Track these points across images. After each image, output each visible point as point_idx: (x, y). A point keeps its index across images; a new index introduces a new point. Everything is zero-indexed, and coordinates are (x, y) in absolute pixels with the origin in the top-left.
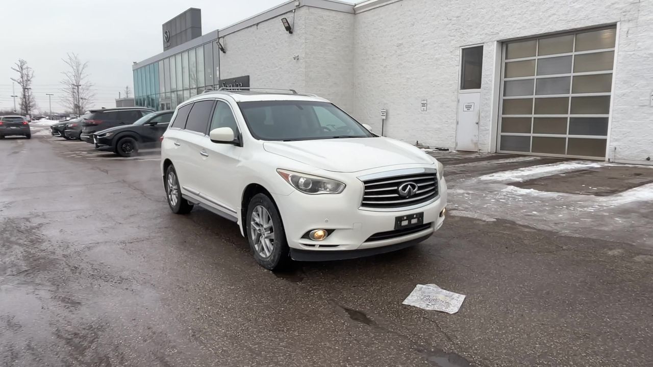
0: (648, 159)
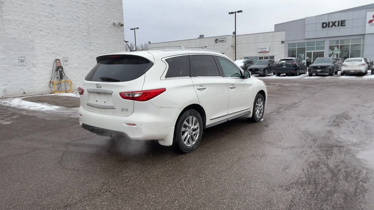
0: (24, 93)
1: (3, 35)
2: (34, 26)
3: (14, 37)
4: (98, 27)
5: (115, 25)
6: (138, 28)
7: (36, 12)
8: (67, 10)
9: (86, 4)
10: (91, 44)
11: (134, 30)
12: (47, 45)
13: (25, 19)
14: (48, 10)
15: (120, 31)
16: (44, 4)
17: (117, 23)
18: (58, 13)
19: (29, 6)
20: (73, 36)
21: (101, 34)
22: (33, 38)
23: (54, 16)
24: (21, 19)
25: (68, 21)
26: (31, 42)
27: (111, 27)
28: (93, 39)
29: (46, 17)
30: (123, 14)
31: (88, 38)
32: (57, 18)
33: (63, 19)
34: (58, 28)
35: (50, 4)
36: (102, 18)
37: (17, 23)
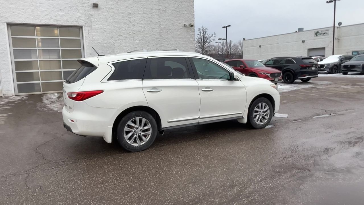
1: (92, 41)
2: (115, 32)
3: (100, 42)
4: (170, 29)
5: (185, 26)
6: (230, 26)
7: (117, 21)
8: (142, 17)
9: (159, 10)
10: (162, 44)
11: (226, 28)
12: (125, 48)
13: (108, 27)
14: (127, 18)
15: (190, 32)
16: (123, 13)
17: (187, 24)
18: (134, 20)
19: (111, 16)
20: (147, 39)
21: (172, 35)
22: (113, 42)
23: (131, 22)
24: (105, 28)
25: (143, 26)
26: (112, 45)
27: (181, 29)
28: (164, 41)
29: (124, 23)
30: (194, 15)
31: (159, 39)
32: (133, 24)
33: (138, 24)
34: (134, 33)
35: (128, 13)
36: (173, 21)
37: (102, 31)
